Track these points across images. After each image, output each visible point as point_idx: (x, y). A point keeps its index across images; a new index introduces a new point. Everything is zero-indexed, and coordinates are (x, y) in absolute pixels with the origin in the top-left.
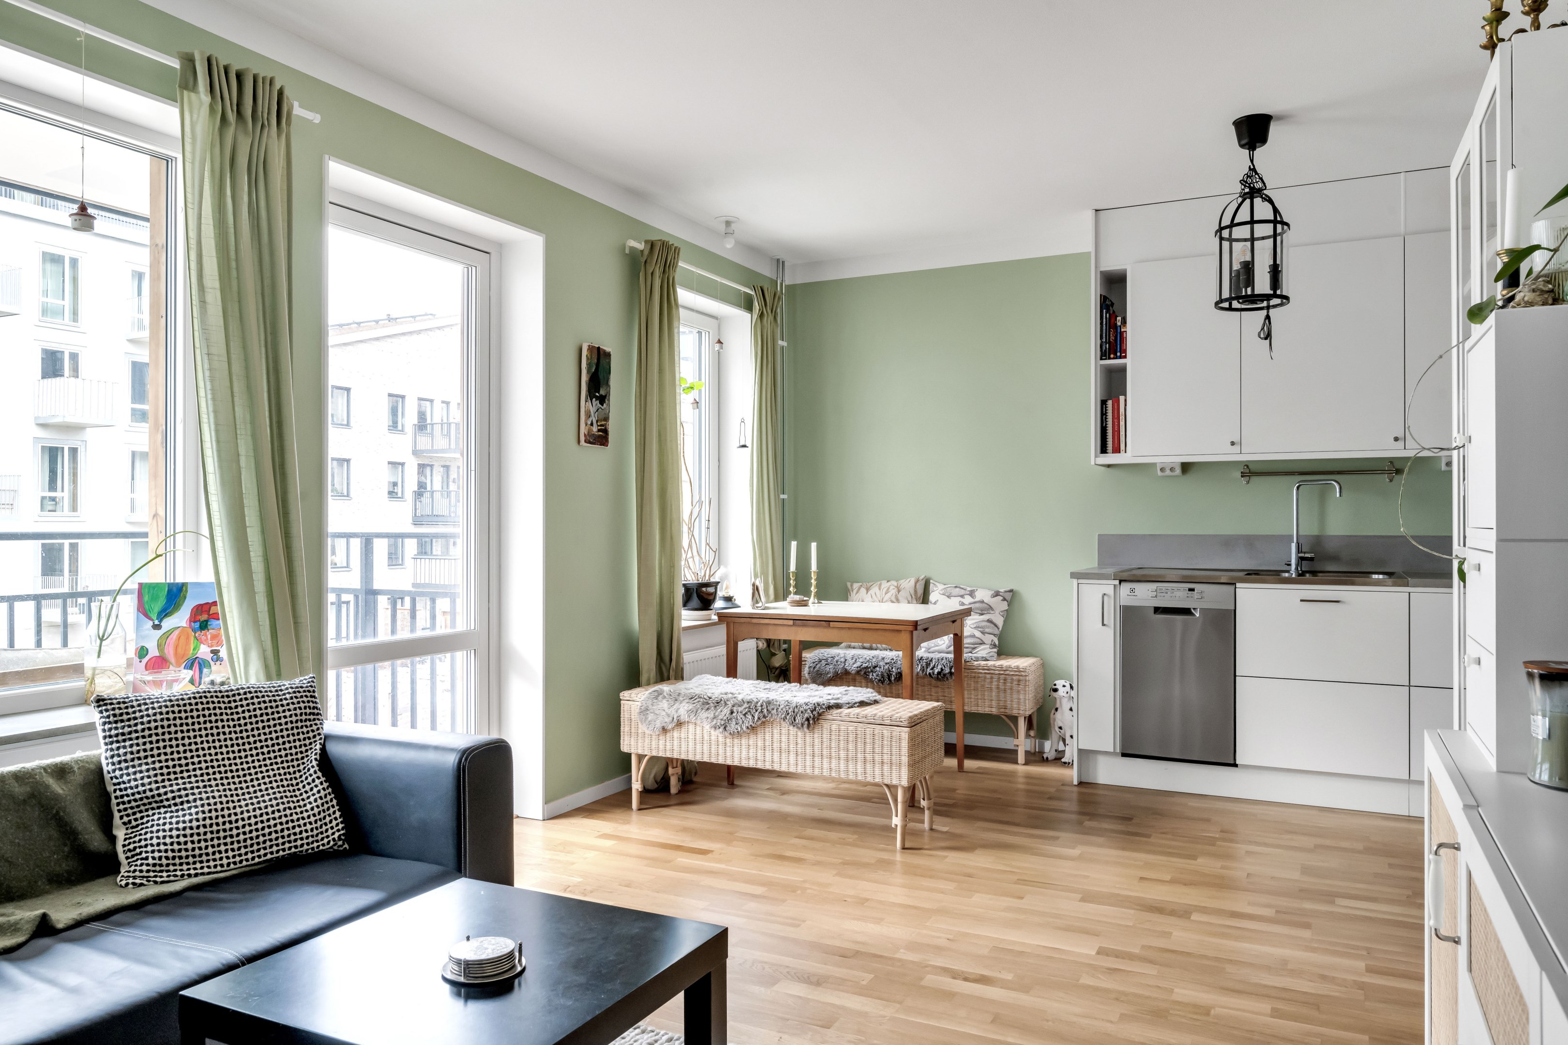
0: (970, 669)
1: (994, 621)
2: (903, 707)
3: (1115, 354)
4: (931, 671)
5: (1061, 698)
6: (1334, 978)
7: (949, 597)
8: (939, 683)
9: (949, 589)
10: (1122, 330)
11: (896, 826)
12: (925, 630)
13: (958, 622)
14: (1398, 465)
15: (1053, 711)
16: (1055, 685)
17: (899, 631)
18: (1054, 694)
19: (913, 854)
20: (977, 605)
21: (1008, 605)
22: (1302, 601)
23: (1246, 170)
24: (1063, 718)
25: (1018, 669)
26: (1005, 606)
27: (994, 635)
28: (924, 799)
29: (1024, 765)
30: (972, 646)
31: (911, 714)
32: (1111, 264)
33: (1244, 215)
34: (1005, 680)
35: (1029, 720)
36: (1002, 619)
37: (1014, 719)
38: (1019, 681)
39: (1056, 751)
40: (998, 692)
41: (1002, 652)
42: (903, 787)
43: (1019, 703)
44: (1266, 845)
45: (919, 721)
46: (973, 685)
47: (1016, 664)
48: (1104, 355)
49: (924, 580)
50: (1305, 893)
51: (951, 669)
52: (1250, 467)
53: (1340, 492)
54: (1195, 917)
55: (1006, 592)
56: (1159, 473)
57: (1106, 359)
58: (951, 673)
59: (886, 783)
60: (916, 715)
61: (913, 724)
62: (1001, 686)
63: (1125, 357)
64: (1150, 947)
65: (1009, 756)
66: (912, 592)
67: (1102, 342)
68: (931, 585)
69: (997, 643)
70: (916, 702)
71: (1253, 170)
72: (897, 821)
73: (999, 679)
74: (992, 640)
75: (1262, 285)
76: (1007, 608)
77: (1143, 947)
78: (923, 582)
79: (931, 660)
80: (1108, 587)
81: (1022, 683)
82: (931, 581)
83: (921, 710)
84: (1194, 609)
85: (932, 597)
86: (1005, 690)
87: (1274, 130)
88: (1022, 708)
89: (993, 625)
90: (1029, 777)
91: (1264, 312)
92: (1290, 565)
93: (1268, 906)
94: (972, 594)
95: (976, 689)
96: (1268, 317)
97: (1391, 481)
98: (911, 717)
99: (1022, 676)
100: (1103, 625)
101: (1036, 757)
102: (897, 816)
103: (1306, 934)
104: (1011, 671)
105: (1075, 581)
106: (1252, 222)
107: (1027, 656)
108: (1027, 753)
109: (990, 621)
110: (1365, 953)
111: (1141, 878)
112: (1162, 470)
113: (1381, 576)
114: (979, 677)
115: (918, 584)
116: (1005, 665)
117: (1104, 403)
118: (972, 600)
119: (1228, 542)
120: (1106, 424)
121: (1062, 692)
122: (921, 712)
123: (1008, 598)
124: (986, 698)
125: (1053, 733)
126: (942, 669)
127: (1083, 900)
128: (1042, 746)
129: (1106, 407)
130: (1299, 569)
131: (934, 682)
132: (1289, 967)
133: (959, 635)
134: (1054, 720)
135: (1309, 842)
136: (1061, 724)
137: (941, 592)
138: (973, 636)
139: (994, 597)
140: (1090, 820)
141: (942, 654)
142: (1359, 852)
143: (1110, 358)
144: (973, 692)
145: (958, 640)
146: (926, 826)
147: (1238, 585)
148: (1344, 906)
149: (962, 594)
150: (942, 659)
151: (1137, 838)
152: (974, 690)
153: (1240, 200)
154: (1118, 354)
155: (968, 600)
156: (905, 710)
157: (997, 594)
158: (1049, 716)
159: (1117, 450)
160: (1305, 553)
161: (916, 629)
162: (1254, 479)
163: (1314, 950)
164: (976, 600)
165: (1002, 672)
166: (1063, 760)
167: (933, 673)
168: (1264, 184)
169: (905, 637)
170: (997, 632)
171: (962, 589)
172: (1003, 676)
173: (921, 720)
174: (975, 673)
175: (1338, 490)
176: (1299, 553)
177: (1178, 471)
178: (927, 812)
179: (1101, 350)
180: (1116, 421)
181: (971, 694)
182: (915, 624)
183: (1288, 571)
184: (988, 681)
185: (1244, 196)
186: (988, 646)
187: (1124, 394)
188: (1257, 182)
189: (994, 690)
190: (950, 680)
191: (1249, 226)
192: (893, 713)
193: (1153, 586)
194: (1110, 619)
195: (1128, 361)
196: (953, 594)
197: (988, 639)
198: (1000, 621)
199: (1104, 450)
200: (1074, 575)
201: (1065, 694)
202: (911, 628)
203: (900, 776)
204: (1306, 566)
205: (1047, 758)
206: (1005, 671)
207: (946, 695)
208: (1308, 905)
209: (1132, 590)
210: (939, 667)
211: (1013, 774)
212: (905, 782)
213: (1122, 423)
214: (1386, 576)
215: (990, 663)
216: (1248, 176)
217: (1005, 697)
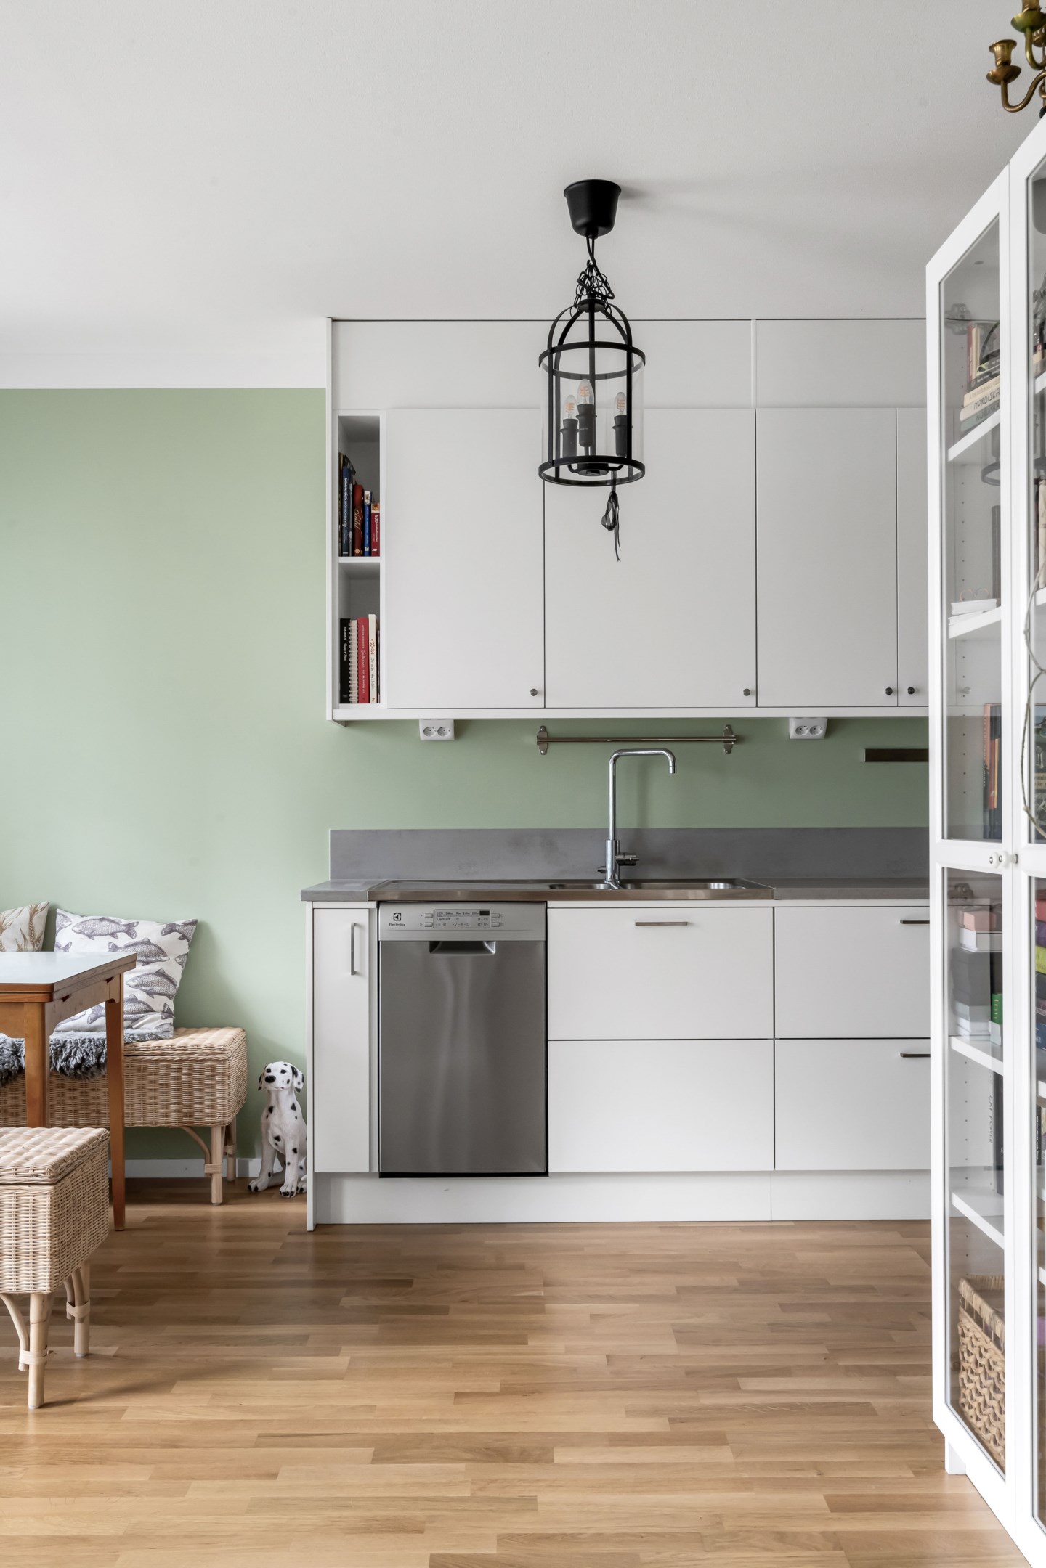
0: (134, 1054)
1: (168, 973)
2: (36, 1144)
3: (362, 549)
4: (64, 1064)
5: (278, 1091)
6: (795, 1535)
7: (90, 936)
8: (78, 1083)
9: (90, 923)
10: (373, 511)
11: (27, 1367)
12: (64, 999)
13: (116, 979)
14: (737, 730)
15: (265, 1113)
16: (269, 1071)
17: (21, 1004)
18: (270, 1086)
19: (59, 1415)
20: (140, 948)
21: (190, 946)
22: (637, 924)
23: (584, 267)
24: (284, 1121)
25: (211, 1051)
26: (184, 947)
27: (168, 996)
28: (73, 1304)
29: (221, 1204)
30: (133, 1016)
31: (53, 1160)
32: (357, 407)
33: (579, 332)
34: (190, 1069)
35: (227, 1131)
36: (180, 969)
37: (205, 1132)
38: (214, 1069)
39: (269, 1175)
40: (179, 1090)
41: (183, 1020)
42: (40, 1295)
43: (213, 1106)
44: (612, 1299)
45: (68, 1170)
46: (136, 1082)
47: (207, 1042)
48: (346, 548)
49: (45, 911)
50: (696, 1378)
51: (98, 1058)
52: (549, 729)
53: (674, 766)
54: (560, 1456)
55: (185, 924)
56: (422, 737)
57: (348, 555)
58: (98, 1065)
59: (8, 1291)
60: (63, 1160)
61: (60, 1177)
62: (184, 1081)
63: (377, 554)
64: (511, 1537)
65: (194, 1190)
66: (26, 930)
67: (342, 529)
68: (59, 917)
69: (172, 1009)
70: (58, 1131)
71: (592, 266)
72: (28, 1358)
73: (180, 1068)
74: (165, 1005)
75: (606, 444)
76: (186, 950)
77: (502, 1539)
78: (44, 913)
79: (64, 1046)
80: (360, 912)
81: (219, 1073)
82: (58, 911)
83: (71, 1148)
84: (488, 942)
85: (61, 938)
86: (190, 1086)
87: (623, 212)
88: (219, 1113)
89: (165, 980)
90: (231, 1225)
91: (609, 489)
92: (604, 872)
93: (655, 1412)
94: (129, 930)
95: (142, 1088)
96: (614, 496)
97: (729, 752)
98: (55, 1166)
99: (218, 1061)
100: (353, 973)
101: (239, 1189)
102: (28, 1349)
103: (724, 1455)
104: (200, 1054)
105: (308, 905)
106: (592, 344)
107: (221, 1027)
108: (226, 1182)
109: (160, 973)
110: (812, 1474)
111: (458, 1395)
112: (427, 731)
113: (722, 886)
114: (146, 1068)
115: (35, 917)
116: (189, 1046)
117: (344, 624)
118: (129, 940)
119: (518, 840)
120: (348, 657)
121: (280, 1081)
122: (72, 1153)
123: (190, 934)
124: (159, 1101)
125: (265, 1147)
126: (83, 1059)
127: (376, 1459)
128: (244, 1167)
129: (348, 631)
130: (617, 878)
131: (68, 1081)
132: (727, 1526)
133: (117, 1001)
134: (268, 1126)
135: (666, 1284)
136: (278, 1133)
137: (77, 929)
138: (134, 1000)
139: (167, 933)
140: (347, 1294)
141: (81, 1034)
142: (735, 1290)
143: (354, 555)
144: (136, 1094)
145: (114, 1009)
146: (77, 1349)
147: (551, 904)
148: (757, 1391)
149: (113, 931)
150: (83, 1042)
151: (429, 1317)
152: (139, 1089)
153: (575, 311)
154: (367, 549)
155: (123, 939)
156: (39, 1152)
157: (171, 929)
158: (258, 1124)
159: (364, 698)
160: (624, 854)
161: (51, 999)
162: (553, 747)
163: (746, 1484)
164: (137, 940)
165: (185, 1057)
166: (283, 1189)
167: (68, 1067)
168: (609, 289)
169: (31, 1013)
170: (172, 990)
171: (113, 922)
172: (187, 1063)
173: (72, 1167)
174: (140, 1061)
175: (671, 764)
176: (616, 854)
177: (449, 734)
178: (78, 1327)
179: (341, 542)
180: (363, 652)
181: (132, 1097)
182: (49, 990)
183: (602, 881)
184: (162, 1072)
185: (580, 307)
186: (158, 1015)
187: (377, 612)
188: (599, 287)
189: (173, 1087)
190: (97, 1077)
191: (587, 350)
192: (19, 1160)
193: (429, 909)
194: (365, 961)
195: (382, 561)
196: (96, 932)
197: (159, 1003)
198: (176, 972)
199: (345, 698)
200: (308, 896)
201: (284, 1085)
202: (40, 998)
203: (35, 1277)
204: (625, 872)
205: (256, 1188)
206: (189, 1054)
207: (91, 1101)
208: (708, 1400)
209: (397, 917)
210: (79, 1055)
211: (204, 1222)
212: (44, 1286)
213: (373, 657)
214: (728, 886)
215: (165, 1043)
216: (586, 276)
217: (191, 1097)
